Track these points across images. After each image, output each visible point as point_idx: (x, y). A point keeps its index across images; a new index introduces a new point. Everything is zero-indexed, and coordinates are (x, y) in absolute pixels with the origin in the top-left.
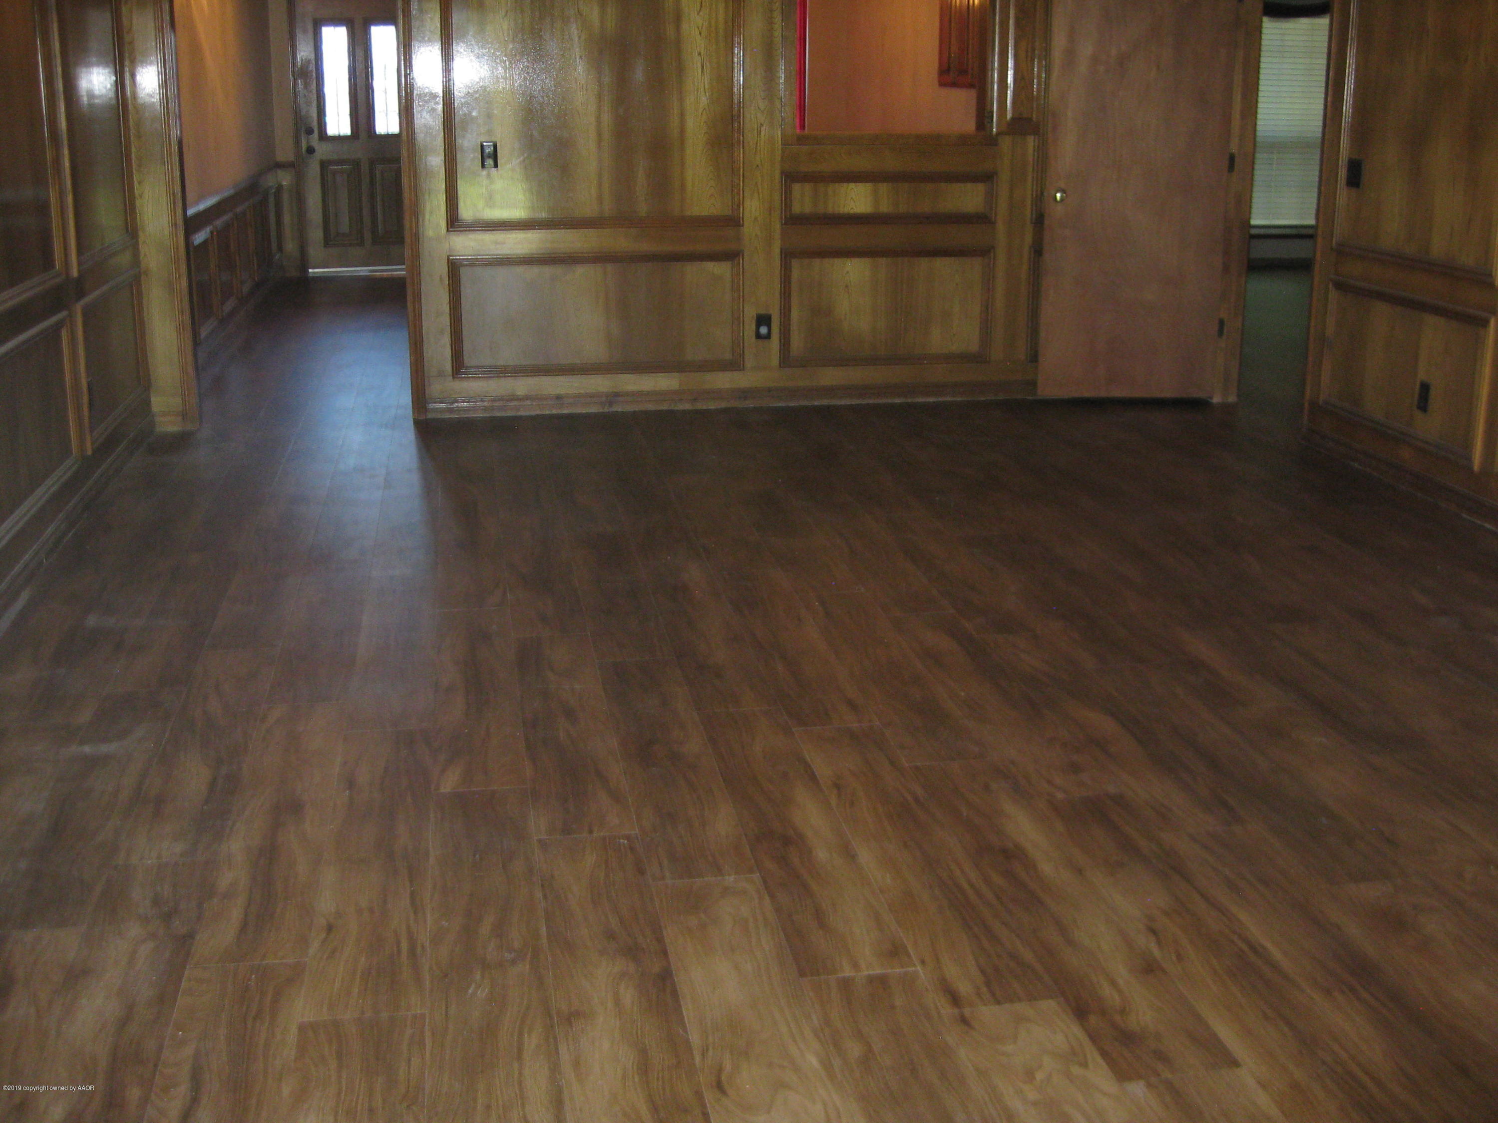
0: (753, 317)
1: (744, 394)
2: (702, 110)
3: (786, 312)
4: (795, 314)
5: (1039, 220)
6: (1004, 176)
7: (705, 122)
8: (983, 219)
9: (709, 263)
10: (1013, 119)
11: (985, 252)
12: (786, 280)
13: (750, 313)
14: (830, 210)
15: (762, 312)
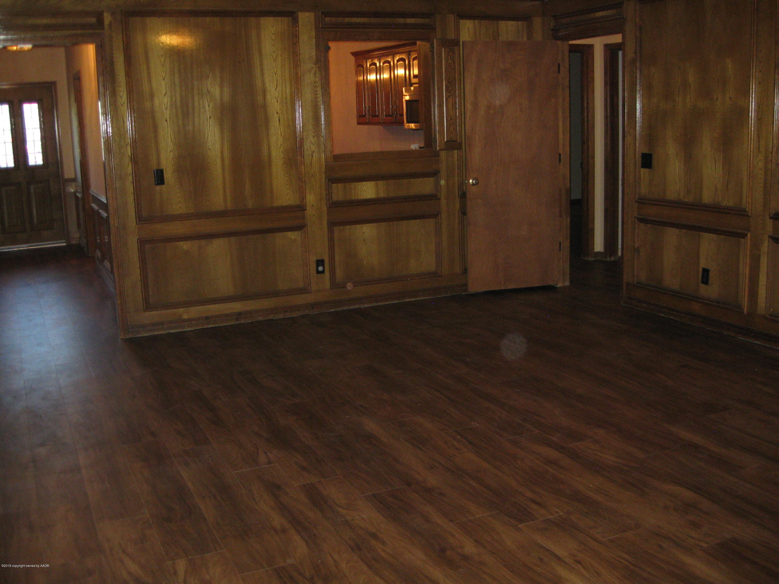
0: (314, 261)
1: (313, 306)
2: (280, 145)
3: (332, 258)
4: (337, 258)
5: (463, 196)
6: (443, 173)
7: (282, 152)
8: (434, 197)
9: (289, 232)
10: (447, 141)
11: (435, 215)
12: (331, 240)
13: (314, 259)
14: (353, 198)
15: (320, 258)
